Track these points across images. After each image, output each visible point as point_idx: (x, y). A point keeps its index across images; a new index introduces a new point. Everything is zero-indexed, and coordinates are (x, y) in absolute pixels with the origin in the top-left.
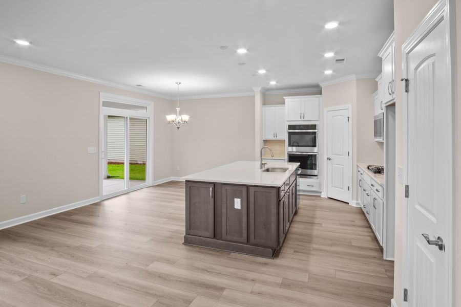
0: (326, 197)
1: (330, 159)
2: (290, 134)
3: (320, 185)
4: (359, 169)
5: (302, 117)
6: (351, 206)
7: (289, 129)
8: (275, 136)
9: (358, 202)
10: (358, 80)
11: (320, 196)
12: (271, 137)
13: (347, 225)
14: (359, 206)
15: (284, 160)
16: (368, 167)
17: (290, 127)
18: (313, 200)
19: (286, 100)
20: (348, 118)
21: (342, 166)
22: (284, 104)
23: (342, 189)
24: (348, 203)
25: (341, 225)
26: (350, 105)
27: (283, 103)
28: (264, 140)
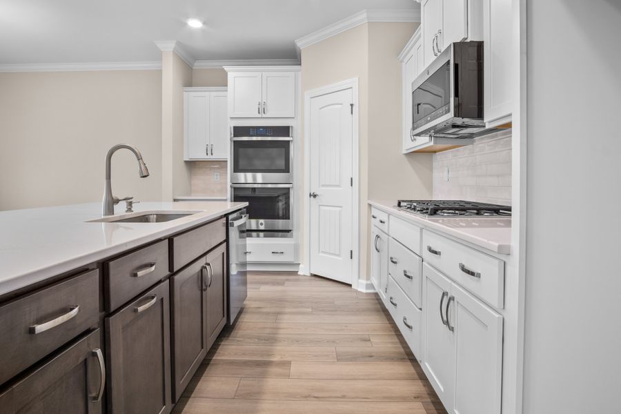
0: (309, 275)
1: (315, 196)
2: (237, 146)
3: (296, 249)
4: (374, 212)
5: (262, 110)
6: (356, 291)
7: (234, 136)
8: (209, 152)
9: (369, 282)
10: (372, 24)
11: (295, 273)
12: (200, 155)
13: (354, 358)
14: (371, 291)
15: (226, 200)
16: (399, 205)
17: (238, 131)
18: (282, 284)
19: (229, 75)
20: (352, 105)
21: (339, 209)
22: (226, 85)
23: (339, 255)
24: (350, 285)
25: (340, 358)
26: (356, 79)
27: (224, 83)
28: (186, 162)
